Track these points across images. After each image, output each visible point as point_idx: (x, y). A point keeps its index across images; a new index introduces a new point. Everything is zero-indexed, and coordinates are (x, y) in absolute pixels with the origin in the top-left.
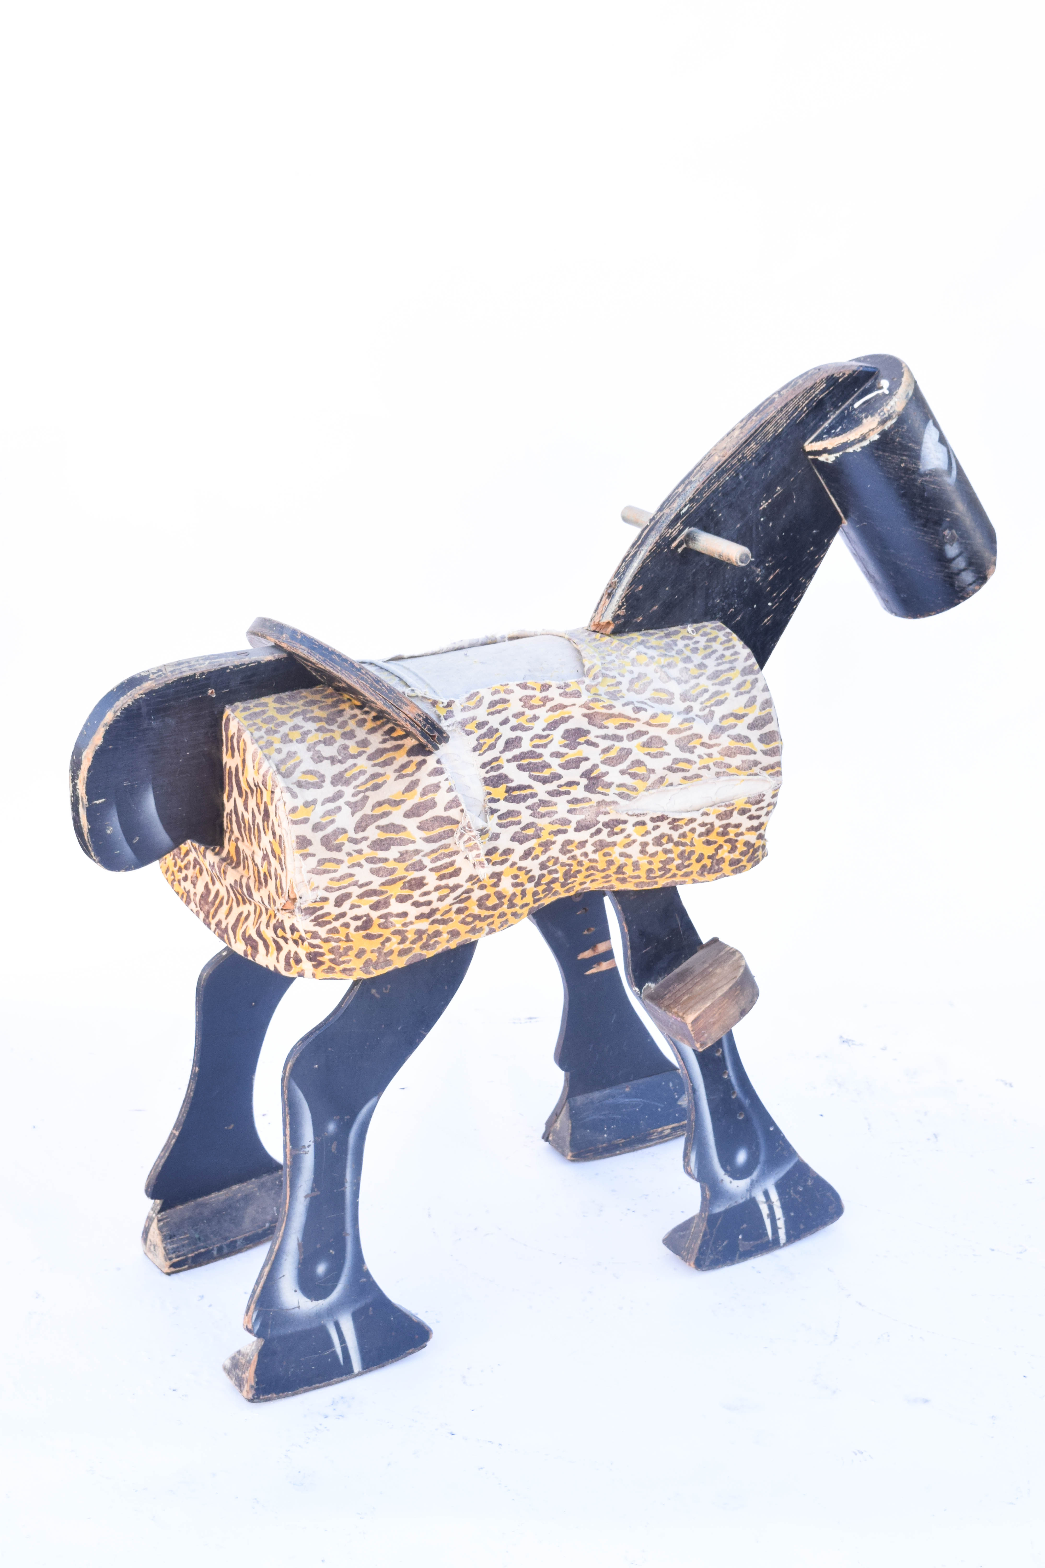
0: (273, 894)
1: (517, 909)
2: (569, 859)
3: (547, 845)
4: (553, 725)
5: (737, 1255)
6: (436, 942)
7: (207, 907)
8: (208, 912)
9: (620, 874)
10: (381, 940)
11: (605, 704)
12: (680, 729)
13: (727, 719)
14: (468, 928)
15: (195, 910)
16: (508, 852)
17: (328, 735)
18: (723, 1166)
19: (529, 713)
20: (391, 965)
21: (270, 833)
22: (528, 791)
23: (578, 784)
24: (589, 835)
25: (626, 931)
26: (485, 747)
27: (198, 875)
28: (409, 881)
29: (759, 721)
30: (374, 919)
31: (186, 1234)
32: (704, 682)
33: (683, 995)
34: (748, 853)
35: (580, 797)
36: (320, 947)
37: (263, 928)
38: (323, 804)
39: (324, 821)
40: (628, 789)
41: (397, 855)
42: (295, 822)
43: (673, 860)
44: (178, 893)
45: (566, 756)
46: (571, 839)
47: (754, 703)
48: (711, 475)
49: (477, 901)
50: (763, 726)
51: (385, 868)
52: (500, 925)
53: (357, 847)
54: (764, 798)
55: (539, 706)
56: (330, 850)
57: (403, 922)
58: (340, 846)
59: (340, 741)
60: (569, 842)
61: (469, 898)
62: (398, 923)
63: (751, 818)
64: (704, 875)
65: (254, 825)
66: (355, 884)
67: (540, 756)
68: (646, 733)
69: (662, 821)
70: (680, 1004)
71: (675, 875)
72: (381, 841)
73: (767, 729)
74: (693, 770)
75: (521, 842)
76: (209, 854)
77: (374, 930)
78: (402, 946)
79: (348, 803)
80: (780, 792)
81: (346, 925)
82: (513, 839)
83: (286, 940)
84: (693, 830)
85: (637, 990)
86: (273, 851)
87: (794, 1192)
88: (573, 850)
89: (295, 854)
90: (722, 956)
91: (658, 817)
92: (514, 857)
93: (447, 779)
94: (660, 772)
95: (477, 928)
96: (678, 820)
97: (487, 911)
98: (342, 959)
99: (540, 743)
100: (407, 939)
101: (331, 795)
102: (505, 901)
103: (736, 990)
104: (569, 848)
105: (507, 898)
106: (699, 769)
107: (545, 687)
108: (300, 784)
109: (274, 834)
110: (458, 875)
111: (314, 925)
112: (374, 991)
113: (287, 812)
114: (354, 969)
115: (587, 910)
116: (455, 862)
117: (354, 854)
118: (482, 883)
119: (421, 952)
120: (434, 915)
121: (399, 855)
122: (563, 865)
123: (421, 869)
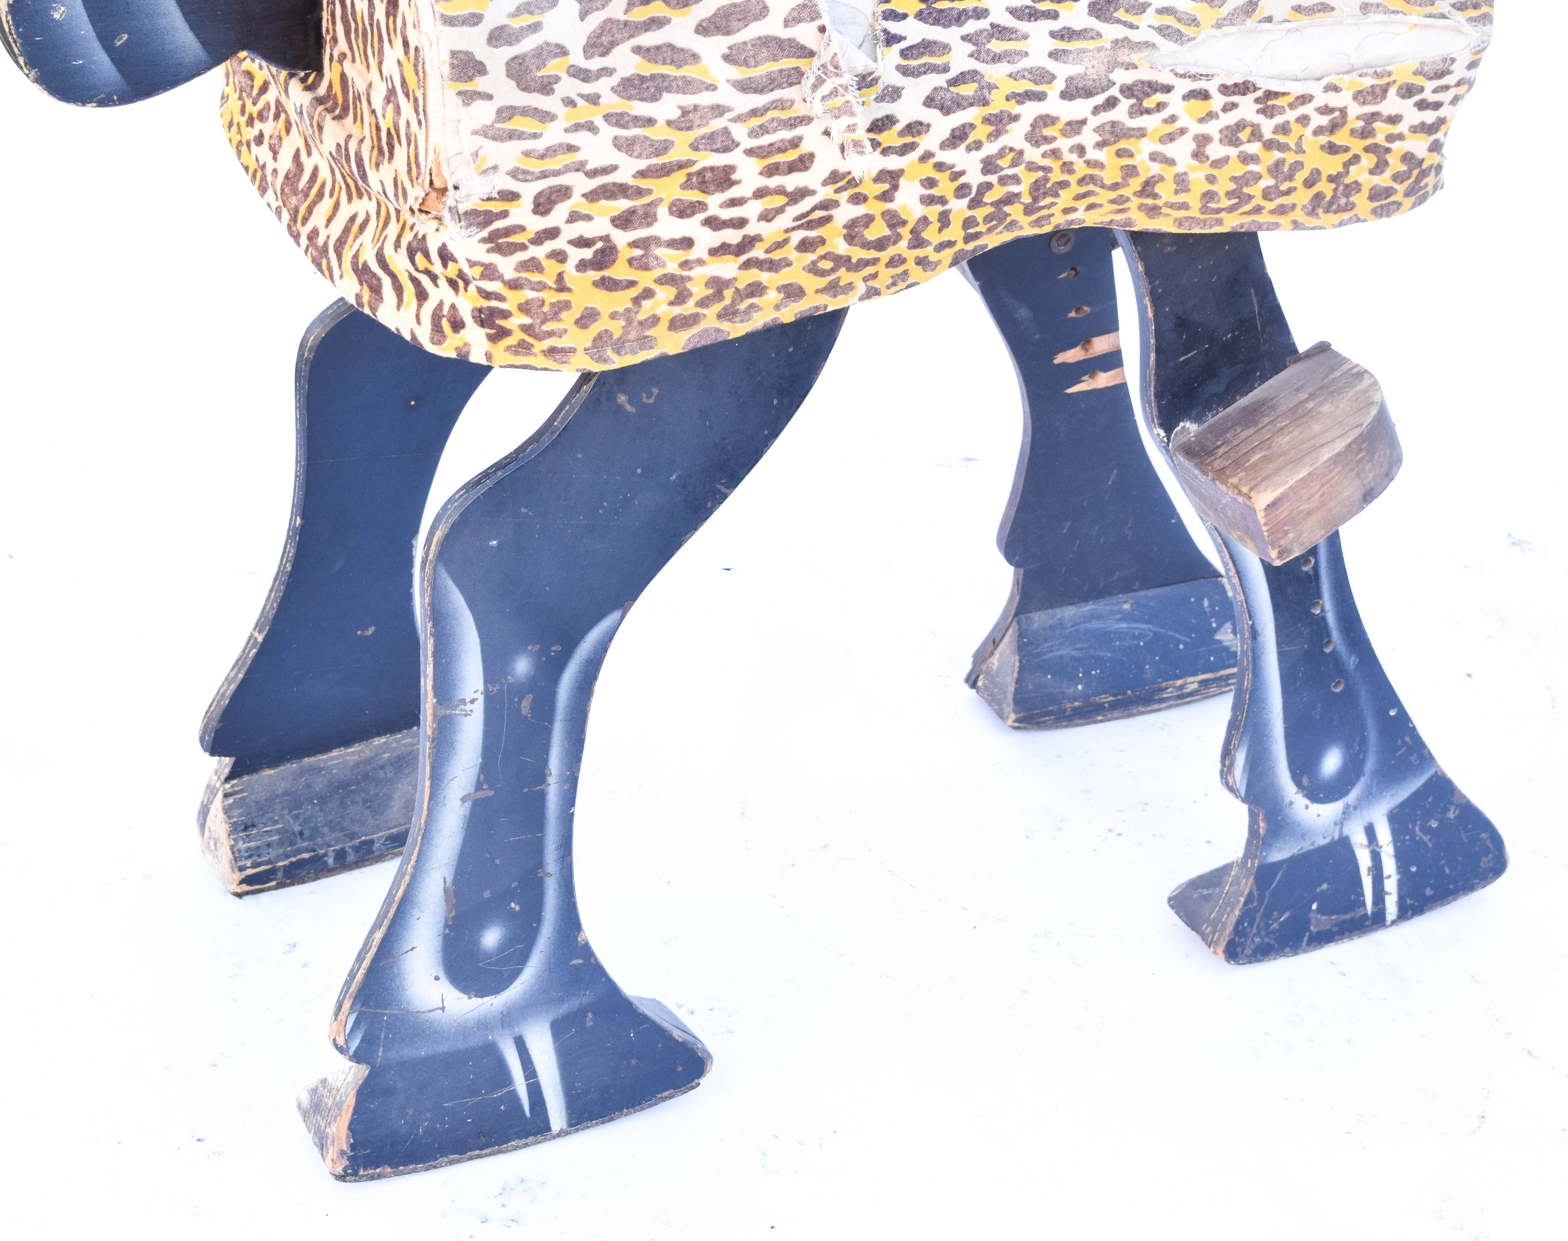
0: (403, 176)
1: (928, 251)
2: (1044, 155)
3: (1001, 120)
5: (1305, 939)
6: (752, 306)
7: (294, 201)
8: (296, 212)
9: (1148, 196)
10: (634, 292)
14: (823, 282)
16: (916, 128)
18: (1296, 778)
20: (652, 348)
21: (398, 44)
22: (969, 4)
24: (1091, 108)
25: (1150, 315)
27: (284, 132)
28: (700, 173)
30: (619, 248)
31: (276, 822)
33: (1253, 450)
34: (1409, 178)
35: (1077, 27)
36: (501, 298)
37: (390, 251)
39: (517, 24)
40: (1179, 21)
41: (676, 114)
42: (450, 21)
43: (1258, 177)
46: (1053, 113)
49: (845, 227)
51: (646, 138)
52: (890, 281)
53: (588, 88)
54: (1452, 68)
56: (526, 89)
57: (683, 259)
58: (550, 83)
60: (1047, 120)
61: (828, 219)
62: (670, 260)
63: (1422, 105)
64: (1317, 214)
65: (372, 25)
66: (580, 167)
69: (1244, 94)
70: (1245, 470)
71: (1258, 210)
72: (642, 79)
75: (946, 110)
76: (294, 87)
77: (619, 271)
78: (677, 310)
80: (1485, 57)
81: (560, 256)
82: (929, 102)
83: (434, 278)
84: (1304, 120)
85: (1162, 433)
86: (404, 82)
87: (1421, 830)
88: (1055, 139)
89: (447, 91)
90: (1334, 380)
91: (1236, 85)
92: (929, 142)
95: (842, 284)
96: (1276, 95)
97: (865, 251)
98: (548, 327)
100: (690, 295)
102: (905, 232)
103: (1361, 450)
104: (1047, 132)
105: (909, 227)
109: (406, 44)
110: (807, 169)
111: (488, 251)
112: (622, 398)
114: (573, 350)
115: (1077, 273)
116: (800, 139)
117: (580, 102)
118: (856, 190)
119: (717, 324)
120: (749, 250)
121: (678, 113)
122: (1032, 167)
123: (727, 149)
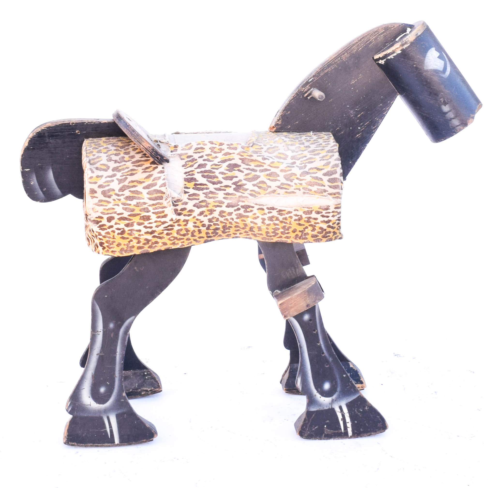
1: (196, 238)
2: (224, 220)
3: (211, 211)
4: (224, 161)
5: (323, 435)
6: (156, 246)
9: (252, 231)
10: (129, 240)
11: (248, 154)
12: (285, 170)
13: (313, 169)
14: (171, 242)
16: (191, 211)
17: (118, 152)
18: (316, 389)
19: (214, 155)
20: (132, 252)
22: (205, 187)
23: (231, 187)
24: (234, 210)
26: (188, 166)
28: (143, 216)
29: (329, 173)
30: (126, 231)
32: (306, 153)
35: (230, 193)
36: (103, 240)
38: (106, 178)
39: (104, 184)
40: (255, 193)
41: (135, 203)
42: (90, 183)
43: (279, 229)
45: (227, 174)
46: (224, 210)
47: (329, 165)
49: (176, 231)
50: (331, 175)
51: (129, 208)
52: (187, 244)
53: (119, 198)
54: (330, 208)
55: (219, 152)
56: (105, 197)
57: (139, 234)
58: (110, 196)
59: (122, 155)
60: (223, 212)
61: (173, 229)
62: (136, 234)
63: (323, 216)
64: (298, 239)
66: (115, 213)
67: (214, 172)
68: (270, 170)
69: (273, 210)
71: (282, 237)
72: (130, 197)
73: (333, 177)
74: (291, 189)
75: (198, 208)
77: (125, 235)
78: (138, 245)
79: (117, 179)
81: (113, 232)
82: (194, 206)
84: (291, 217)
89: (89, 196)
91: (271, 208)
92: (195, 214)
93: (164, 175)
94: (273, 188)
95: (176, 243)
96: (282, 211)
97: (181, 236)
98: (111, 246)
99: (215, 167)
100: (141, 242)
101: (110, 175)
102: (190, 233)
103: (305, 294)
104: (223, 214)
105: (191, 232)
106: (295, 189)
107: (221, 144)
108: (97, 169)
110: (166, 217)
111: (100, 229)
112: (136, 268)
113: (88, 178)
114: (116, 251)
116: (164, 211)
117: (117, 200)
118: (179, 223)
119: (148, 249)
120: (154, 234)
121: (136, 203)
122: (221, 222)
123: (148, 211)
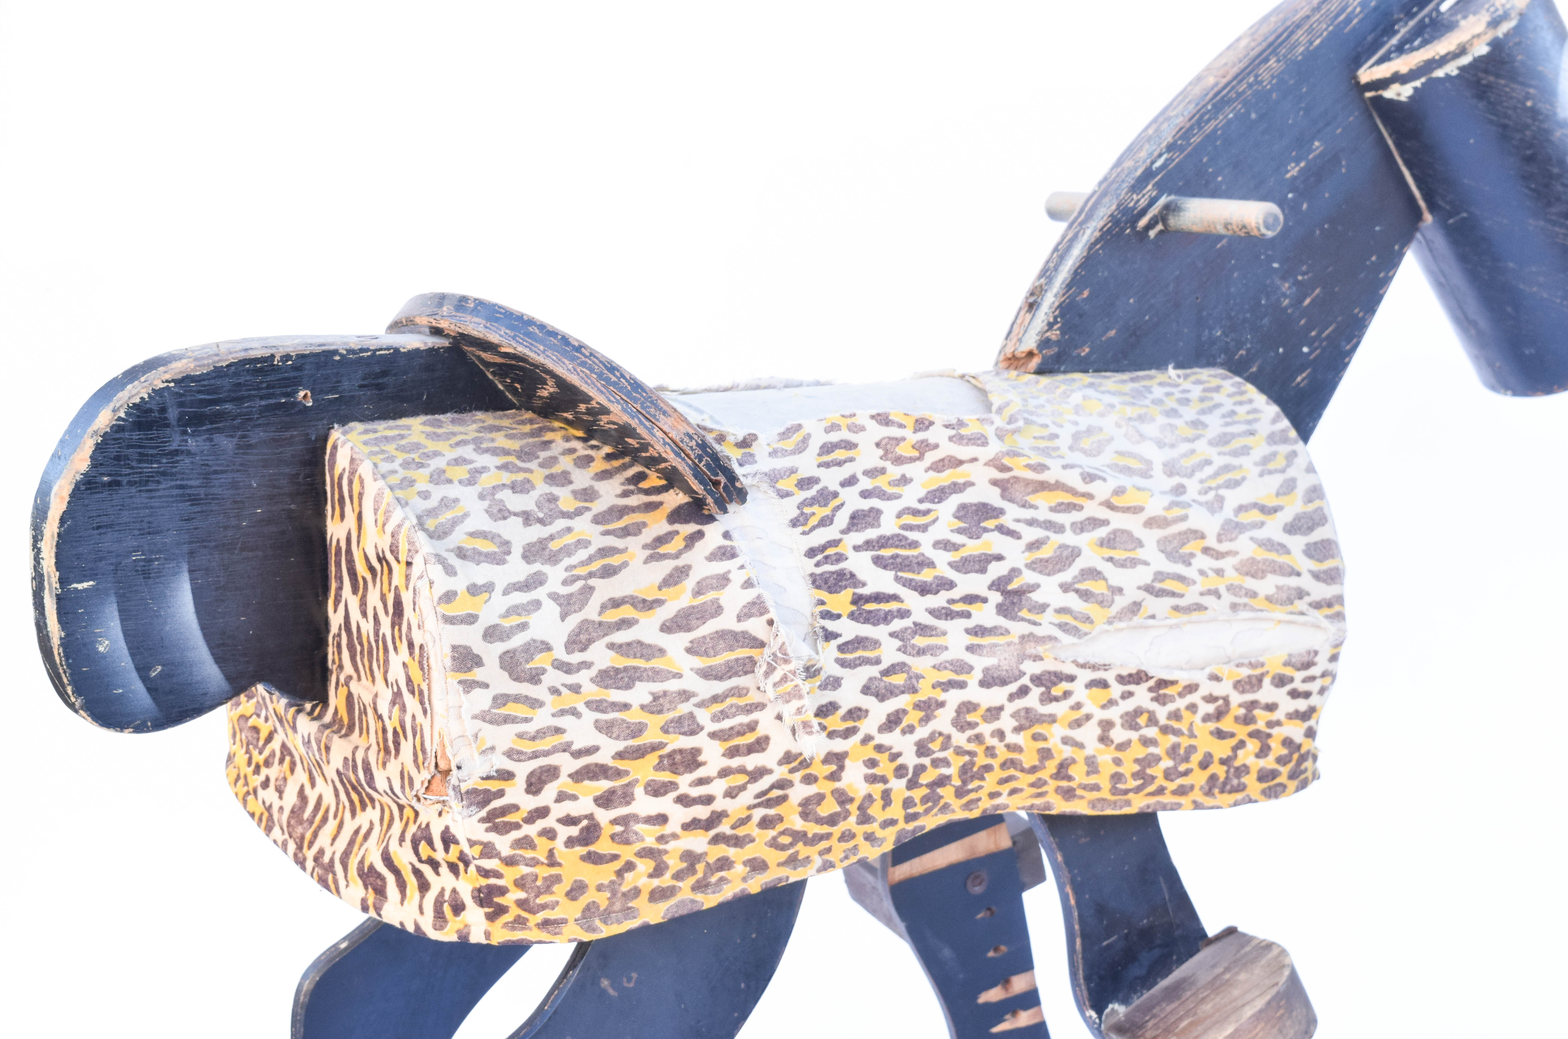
0: (410, 767)
1: (874, 827)
2: (969, 740)
3: (929, 707)
4: (938, 495)
6: (722, 879)
7: (299, 830)
8: (302, 838)
9: (1063, 778)
10: (617, 865)
11: (1032, 462)
12: (1165, 519)
13: (1246, 511)
14: (783, 856)
15: (280, 838)
16: (856, 714)
17: (520, 477)
19: (894, 471)
20: (635, 917)
21: (403, 647)
22: (893, 606)
23: (985, 600)
24: (1006, 696)
25: (1073, 902)
26: (813, 521)
27: (288, 773)
28: (670, 755)
29: (1303, 521)
30: (602, 825)
32: (1203, 448)
33: (1181, 1019)
34: (1290, 761)
35: (988, 624)
36: (498, 875)
37: (394, 847)
38: (506, 592)
39: (507, 623)
40: (1075, 618)
41: (647, 699)
42: (450, 620)
43: (1158, 759)
44: (252, 815)
45: (962, 550)
46: (974, 700)
47: (1292, 490)
48: (1204, 106)
49: (800, 805)
50: (1311, 529)
51: (623, 721)
52: (842, 855)
53: (571, 679)
54: (1316, 659)
55: (912, 460)
56: (517, 679)
57: (659, 834)
58: (538, 675)
59: (542, 488)
60: (968, 707)
61: (783, 799)
62: (648, 835)
63: (1294, 694)
64: (1213, 795)
65: (377, 641)
66: (566, 748)
67: (914, 545)
68: (1105, 523)
69: (1138, 683)
70: (1176, 1035)
71: (1161, 791)
72: (617, 671)
73: (1318, 535)
74: (1191, 596)
75: (881, 697)
76: (303, 721)
77: (603, 846)
78: (656, 882)
79: (554, 597)
80: (1344, 651)
81: (549, 834)
82: (866, 690)
83: (434, 865)
84: (1192, 708)
85: (1094, 1015)
86: (409, 681)
88: (977, 724)
89: (449, 680)
90: (1246, 954)
91: (1130, 675)
92: (869, 726)
93: (742, 567)
94: (1132, 594)
95: (800, 857)
96: (1166, 683)
97: (819, 826)
98: (542, 900)
99: (915, 523)
100: (667, 867)
101: (521, 578)
102: (853, 808)
103: (1279, 1007)
104: (970, 718)
105: (856, 804)
106: (1202, 594)
107: (922, 424)
108: (461, 553)
109: (411, 645)
110: (763, 750)
111: (487, 830)
112: (605, 983)
113: (436, 599)
114: (564, 921)
115: (992, 913)
116: (756, 723)
117: (564, 691)
118: (808, 771)
119: (692, 896)
120: (718, 825)
121: (650, 698)
122: (959, 752)
123: (693, 732)
